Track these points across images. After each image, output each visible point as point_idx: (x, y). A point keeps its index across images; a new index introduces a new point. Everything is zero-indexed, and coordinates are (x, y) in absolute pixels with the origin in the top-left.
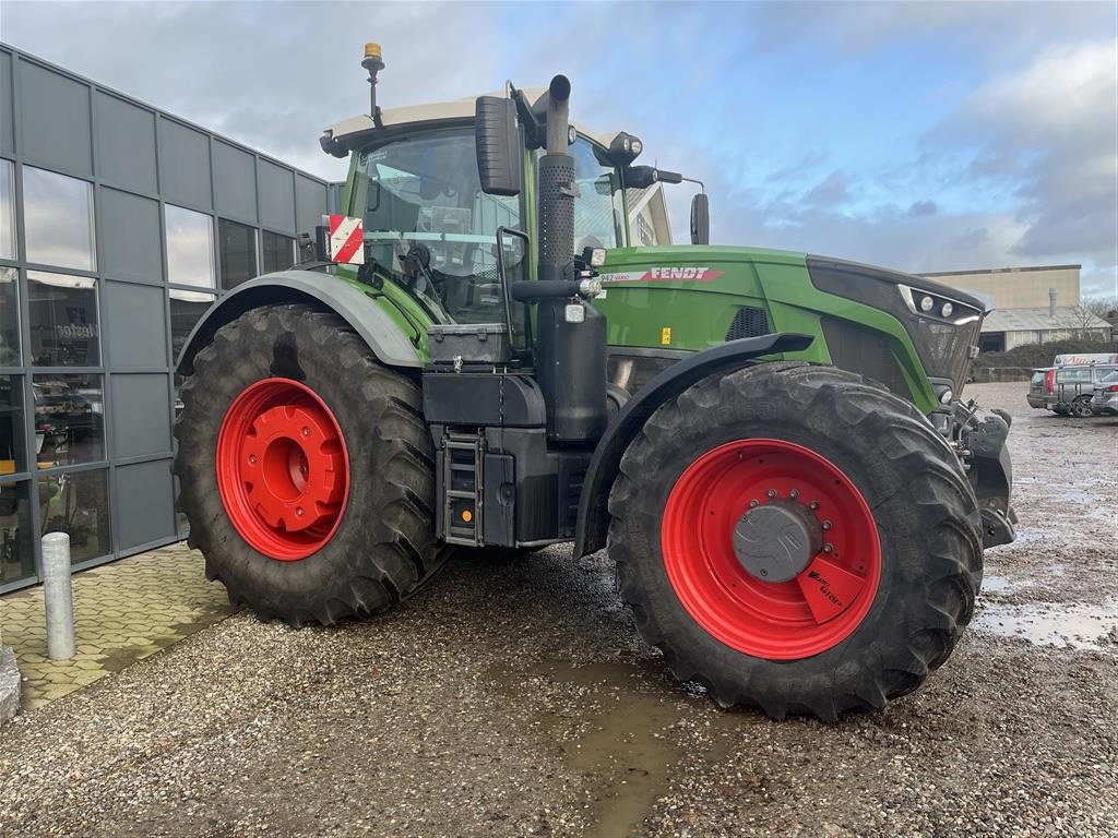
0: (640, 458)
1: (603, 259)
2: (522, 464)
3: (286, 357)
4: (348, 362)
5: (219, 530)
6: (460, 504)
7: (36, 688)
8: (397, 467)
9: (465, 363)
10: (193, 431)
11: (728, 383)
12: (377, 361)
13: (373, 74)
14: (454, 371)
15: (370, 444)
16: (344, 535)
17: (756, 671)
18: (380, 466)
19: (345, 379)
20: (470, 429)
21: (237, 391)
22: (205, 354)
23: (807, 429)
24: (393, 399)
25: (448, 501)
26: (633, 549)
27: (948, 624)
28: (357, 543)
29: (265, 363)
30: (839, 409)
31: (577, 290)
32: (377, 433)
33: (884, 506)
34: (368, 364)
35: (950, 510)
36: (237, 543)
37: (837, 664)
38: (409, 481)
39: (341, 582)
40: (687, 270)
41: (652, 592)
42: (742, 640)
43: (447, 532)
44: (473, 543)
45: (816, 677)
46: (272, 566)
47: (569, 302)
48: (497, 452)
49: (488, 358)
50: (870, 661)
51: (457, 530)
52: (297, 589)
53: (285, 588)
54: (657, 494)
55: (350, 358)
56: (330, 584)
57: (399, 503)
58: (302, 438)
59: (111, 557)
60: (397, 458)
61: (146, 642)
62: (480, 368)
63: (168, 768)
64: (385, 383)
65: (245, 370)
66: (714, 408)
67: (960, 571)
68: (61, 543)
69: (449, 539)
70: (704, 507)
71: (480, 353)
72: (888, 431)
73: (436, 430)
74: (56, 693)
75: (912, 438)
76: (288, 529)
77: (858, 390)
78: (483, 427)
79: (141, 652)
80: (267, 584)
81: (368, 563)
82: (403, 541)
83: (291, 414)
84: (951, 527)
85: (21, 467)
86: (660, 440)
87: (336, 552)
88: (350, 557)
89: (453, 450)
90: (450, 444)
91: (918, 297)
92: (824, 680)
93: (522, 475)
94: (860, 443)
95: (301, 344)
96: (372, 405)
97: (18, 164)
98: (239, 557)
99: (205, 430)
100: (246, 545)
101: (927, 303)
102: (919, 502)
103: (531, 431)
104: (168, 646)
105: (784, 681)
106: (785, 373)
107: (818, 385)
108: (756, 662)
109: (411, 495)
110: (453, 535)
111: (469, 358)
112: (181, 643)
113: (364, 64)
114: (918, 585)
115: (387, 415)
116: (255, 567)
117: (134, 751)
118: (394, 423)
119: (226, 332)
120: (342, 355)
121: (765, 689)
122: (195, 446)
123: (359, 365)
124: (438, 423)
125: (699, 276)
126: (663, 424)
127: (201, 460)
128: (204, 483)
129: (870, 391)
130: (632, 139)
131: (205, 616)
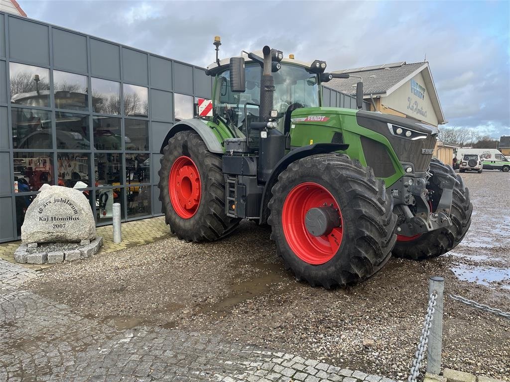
0: (277, 188)
1: (276, 114)
2: (248, 189)
3: (185, 149)
4: (201, 151)
5: (169, 208)
6: (232, 202)
7: (105, 249)
8: (213, 188)
9: (234, 152)
10: (163, 173)
11: (301, 161)
12: (208, 151)
13: (217, 47)
14: (230, 155)
15: (205, 180)
16: (199, 211)
17: (307, 268)
18: (208, 188)
19: (200, 157)
20: (234, 176)
21: (174, 160)
22: (166, 148)
23: (323, 179)
24: (213, 164)
25: (228, 201)
26: (274, 221)
27: (361, 255)
28: (202, 214)
29: (180, 150)
30: (333, 172)
31: (266, 126)
32: (208, 176)
33: (344, 209)
34: (206, 152)
35: (363, 212)
36: (173, 213)
37: (329, 267)
38: (216, 193)
39: (198, 227)
40: (319, 117)
41: (278, 237)
42: (305, 256)
43: (227, 212)
44: (233, 216)
45: (322, 271)
46: (182, 220)
47: (263, 131)
48: (241, 184)
49: (240, 150)
50: (338, 267)
51: (231, 212)
52: (186, 229)
53: (184, 228)
54: (281, 201)
55: (202, 150)
56: (195, 227)
57: (213, 200)
58: (191, 177)
59: (151, 216)
60: (213, 185)
61: (143, 241)
62: (238, 154)
63: (122, 272)
64: (212, 158)
65: (176, 153)
66: (297, 170)
67: (366, 235)
68: (117, 206)
69: (228, 214)
70: (304, 209)
71: (239, 149)
72: (347, 181)
73: (225, 176)
74: (109, 251)
75: (358, 184)
76: (187, 208)
77: (341, 165)
78: (238, 175)
79: (139, 243)
80: (179, 226)
81: (205, 221)
82: (214, 214)
83: (188, 168)
84: (365, 219)
85: (122, 184)
86: (282, 182)
87: (197, 217)
88: (200, 218)
89: (230, 183)
90: (228, 181)
91: (395, 129)
92: (325, 273)
93: (248, 193)
94: (337, 185)
95: (189, 145)
96: (207, 166)
97: (122, 83)
98: (174, 216)
99: (166, 173)
100: (176, 213)
101: (399, 131)
102: (354, 208)
103: (251, 177)
104: (148, 243)
105: (314, 272)
106: (317, 158)
107: (327, 163)
108: (307, 264)
109: (217, 199)
110: (230, 213)
111: (236, 150)
112: (153, 242)
113: (214, 44)
114: (353, 239)
115: (211, 170)
116: (177, 220)
117: (117, 267)
118: (213, 173)
119: (171, 140)
120: (199, 149)
121: (307, 274)
122: (163, 178)
123: (203, 152)
124: (226, 173)
125: (322, 120)
126: (284, 176)
127: (165, 183)
128: (166, 191)
129: (347, 166)
130: (321, 63)
131: (165, 236)
